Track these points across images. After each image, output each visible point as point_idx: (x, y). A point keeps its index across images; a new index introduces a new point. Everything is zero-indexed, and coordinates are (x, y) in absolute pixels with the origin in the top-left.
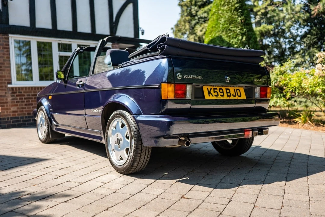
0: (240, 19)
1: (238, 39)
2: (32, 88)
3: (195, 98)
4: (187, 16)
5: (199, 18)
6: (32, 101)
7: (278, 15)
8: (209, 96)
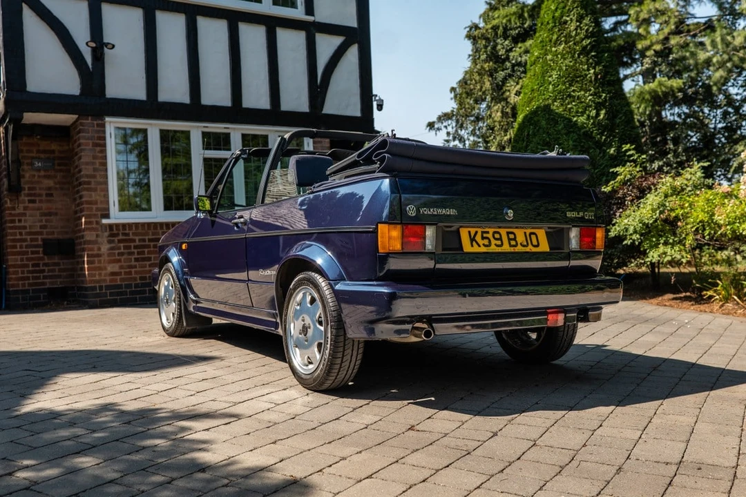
0: (592, 71)
1: (589, 116)
2: (149, 224)
3: (444, 250)
4: (486, 61)
5: (513, 66)
6: (149, 253)
7: (693, 54)
8: (472, 246)
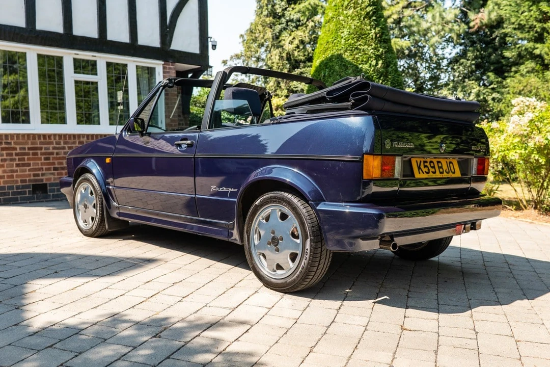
0: (373, 31)
1: (371, 64)
2: (28, 135)
3: (404, 176)
4: (267, 16)
5: (287, 22)
6: (28, 159)
7: (418, 24)
